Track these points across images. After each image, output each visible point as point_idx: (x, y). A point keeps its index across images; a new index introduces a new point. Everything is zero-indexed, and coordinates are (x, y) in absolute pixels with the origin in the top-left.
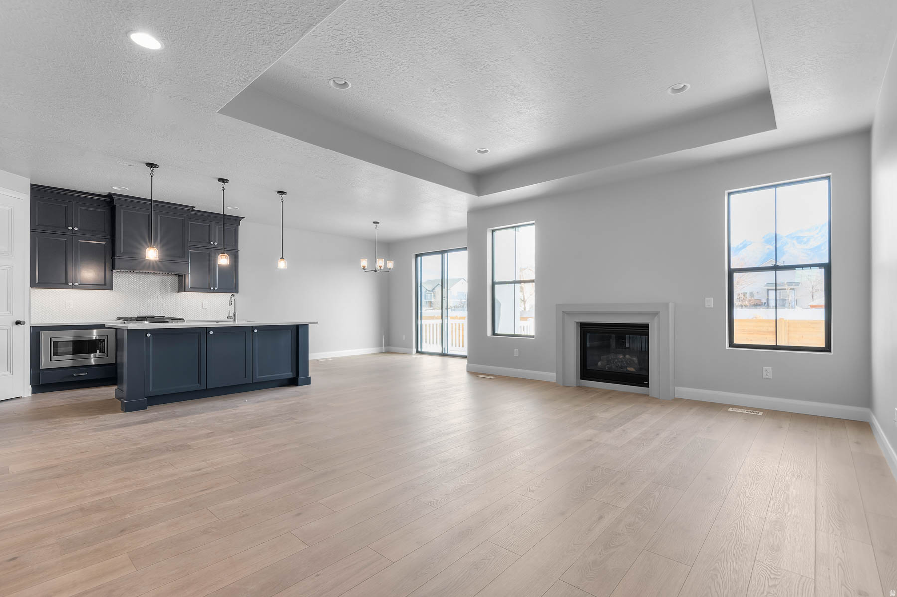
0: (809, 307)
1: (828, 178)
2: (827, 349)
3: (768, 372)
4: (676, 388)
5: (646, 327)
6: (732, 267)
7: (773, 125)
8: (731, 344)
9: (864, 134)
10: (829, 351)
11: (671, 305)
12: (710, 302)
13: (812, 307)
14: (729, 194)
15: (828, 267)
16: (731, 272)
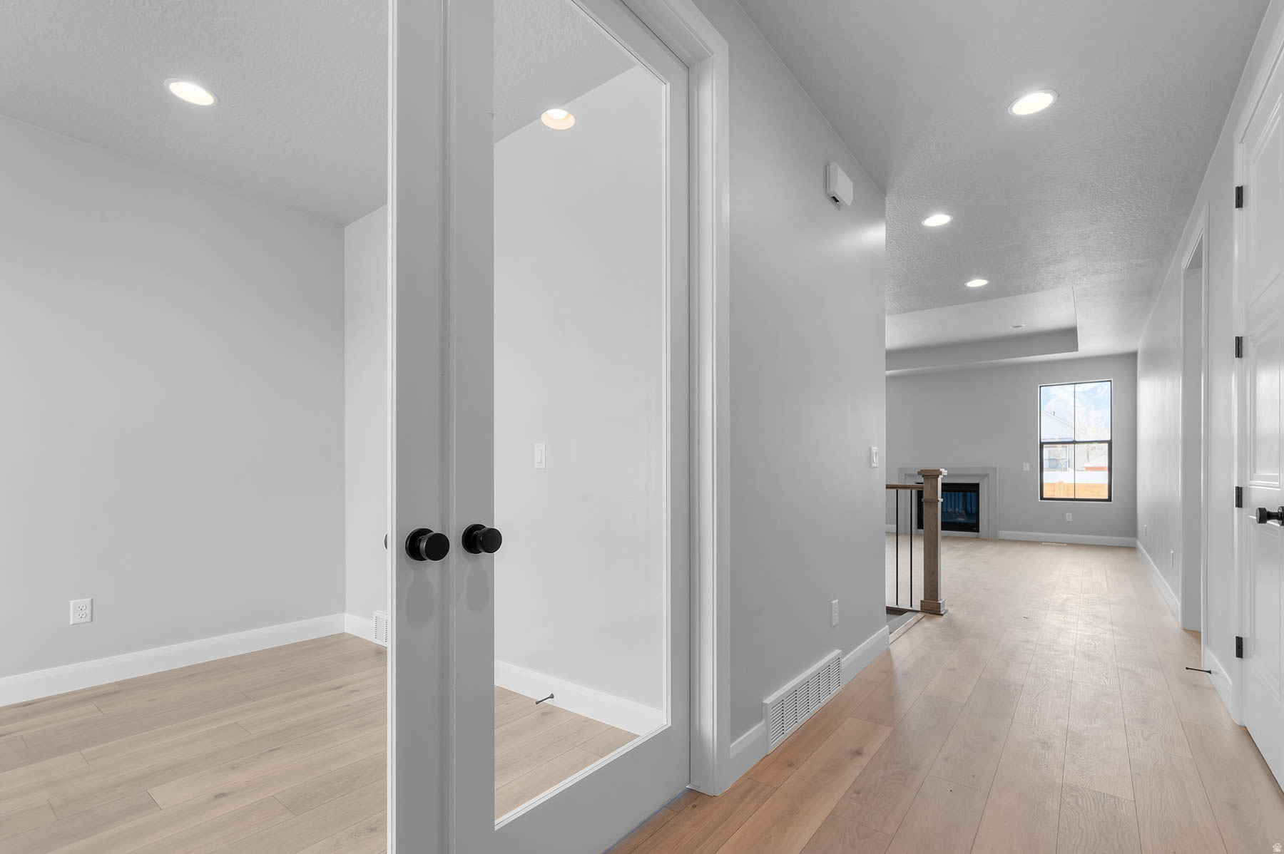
0: (1084, 469)
1: (1111, 381)
2: (1109, 500)
3: (1069, 517)
4: (1000, 532)
5: (977, 485)
6: (1042, 441)
7: (1077, 350)
8: (1042, 498)
9: (1133, 356)
10: (1111, 501)
11: (998, 469)
12: (1027, 467)
13: (1088, 469)
14: (1041, 387)
15: (1110, 443)
16: (1042, 445)
